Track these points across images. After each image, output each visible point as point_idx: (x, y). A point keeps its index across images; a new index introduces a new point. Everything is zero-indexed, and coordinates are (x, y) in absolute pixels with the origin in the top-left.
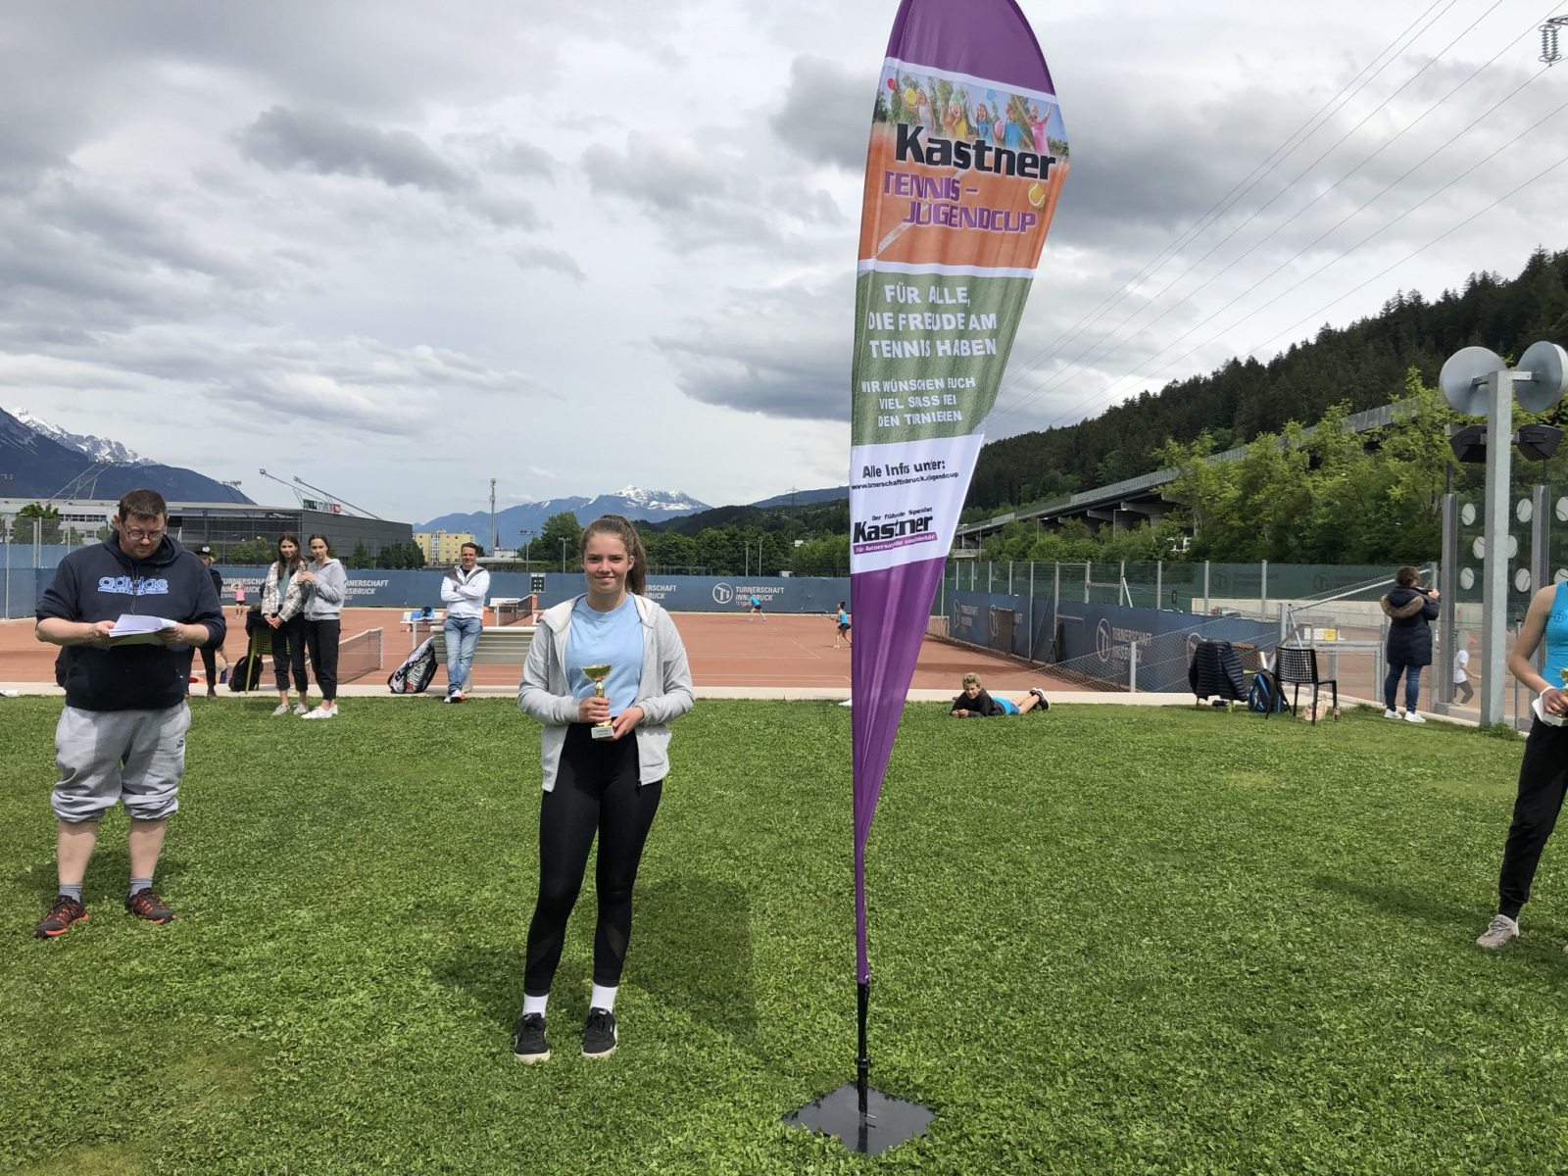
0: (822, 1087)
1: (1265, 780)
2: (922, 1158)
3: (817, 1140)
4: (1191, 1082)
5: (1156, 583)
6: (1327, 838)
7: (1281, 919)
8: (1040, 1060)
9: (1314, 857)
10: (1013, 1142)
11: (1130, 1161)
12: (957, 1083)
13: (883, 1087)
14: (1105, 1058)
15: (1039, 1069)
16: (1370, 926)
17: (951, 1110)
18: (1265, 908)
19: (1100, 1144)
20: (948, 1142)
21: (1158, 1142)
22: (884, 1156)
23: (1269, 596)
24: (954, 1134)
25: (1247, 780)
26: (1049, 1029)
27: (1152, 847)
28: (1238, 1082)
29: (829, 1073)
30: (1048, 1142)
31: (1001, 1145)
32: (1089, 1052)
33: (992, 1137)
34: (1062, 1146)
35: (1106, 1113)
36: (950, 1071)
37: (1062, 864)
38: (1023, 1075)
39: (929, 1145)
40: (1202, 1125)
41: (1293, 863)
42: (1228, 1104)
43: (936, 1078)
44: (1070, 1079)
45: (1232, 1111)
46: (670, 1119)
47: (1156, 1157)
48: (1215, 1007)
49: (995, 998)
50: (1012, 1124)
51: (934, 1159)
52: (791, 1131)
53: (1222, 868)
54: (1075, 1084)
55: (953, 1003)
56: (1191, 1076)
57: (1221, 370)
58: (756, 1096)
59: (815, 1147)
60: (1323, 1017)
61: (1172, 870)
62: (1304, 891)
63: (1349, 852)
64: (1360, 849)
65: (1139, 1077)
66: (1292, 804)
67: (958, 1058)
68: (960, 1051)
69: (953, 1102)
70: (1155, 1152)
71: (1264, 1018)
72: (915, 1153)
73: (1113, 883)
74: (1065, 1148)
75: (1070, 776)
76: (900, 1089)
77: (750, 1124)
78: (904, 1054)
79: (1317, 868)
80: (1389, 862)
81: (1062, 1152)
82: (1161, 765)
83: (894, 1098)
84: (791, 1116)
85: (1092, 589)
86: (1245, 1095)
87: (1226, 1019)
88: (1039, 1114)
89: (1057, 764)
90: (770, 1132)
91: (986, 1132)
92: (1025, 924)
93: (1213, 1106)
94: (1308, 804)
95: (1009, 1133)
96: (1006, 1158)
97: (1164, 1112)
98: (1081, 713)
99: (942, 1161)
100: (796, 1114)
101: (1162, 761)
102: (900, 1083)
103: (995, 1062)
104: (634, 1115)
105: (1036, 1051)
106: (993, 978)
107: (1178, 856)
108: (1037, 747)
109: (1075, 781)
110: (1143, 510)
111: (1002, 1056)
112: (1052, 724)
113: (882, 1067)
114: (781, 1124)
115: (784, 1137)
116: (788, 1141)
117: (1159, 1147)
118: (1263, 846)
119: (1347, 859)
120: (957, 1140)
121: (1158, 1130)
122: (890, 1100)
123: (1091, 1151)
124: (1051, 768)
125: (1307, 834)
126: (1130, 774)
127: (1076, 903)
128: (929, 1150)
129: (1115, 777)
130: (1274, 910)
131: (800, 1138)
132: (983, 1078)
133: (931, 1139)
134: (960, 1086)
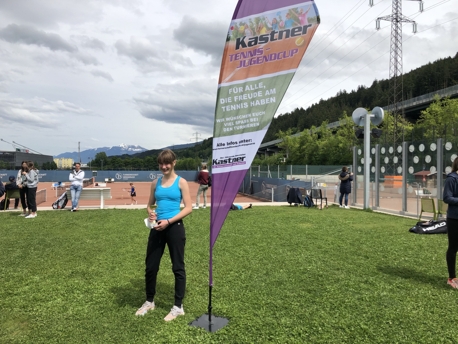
0: (198, 315)
1: (309, 226)
2: (227, 332)
3: (198, 329)
4: (296, 307)
5: (278, 171)
6: (326, 241)
7: (316, 263)
8: (256, 304)
9: (323, 246)
10: (251, 326)
11: (281, 328)
12: (235, 311)
13: (214, 314)
14: (273, 302)
15: (256, 306)
16: (338, 263)
17: (234, 319)
18: (312, 260)
19: (273, 324)
20: (233, 327)
21: (288, 322)
22: (217, 332)
23: (308, 174)
24: (235, 325)
25: (305, 226)
26: (258, 295)
27: (281, 245)
28: (308, 306)
29: (199, 312)
30: (260, 325)
31: (248, 327)
32: (269, 301)
33: (245, 325)
34: (264, 326)
35: (274, 316)
36: (233, 308)
37: (258, 251)
38: (252, 308)
39: (229, 328)
40: (298, 317)
41: (318, 248)
42: (305, 311)
43: (229, 310)
44: (264, 308)
45: (306, 313)
46: (156, 327)
47: (288, 326)
48: (300, 287)
49: (243, 288)
50: (250, 321)
51: (230, 332)
52: (191, 328)
53: (300, 250)
54: (266, 309)
55: (231, 290)
56: (295, 305)
57: (294, 111)
58: (180, 319)
59: (198, 331)
60: (328, 287)
61: (287, 251)
62: (322, 255)
63: (332, 244)
64: (335, 243)
65: (282, 306)
66: (317, 232)
67: (234, 305)
68: (235, 303)
69: (234, 316)
70: (288, 325)
71: (313, 289)
72: (225, 330)
73: (272, 255)
74: (265, 326)
75: (258, 226)
76: (220, 314)
77: (179, 327)
78: (220, 305)
79: (324, 249)
80: (342, 246)
81: (264, 327)
82: (282, 222)
83: (218, 317)
84: (190, 324)
85: (260, 173)
86: (309, 309)
87: (303, 290)
88: (257, 318)
89: (254, 223)
90: (185, 328)
91: (243, 323)
92: (249, 268)
93: (301, 312)
94: (321, 232)
95: (250, 323)
96: (249, 330)
97: (289, 315)
98: (259, 208)
99: (233, 332)
100: (191, 323)
101: (282, 221)
102: (219, 312)
103: (244, 305)
104: (146, 327)
105: (255, 301)
106: (242, 283)
107: (288, 247)
108: (249, 218)
109: (259, 227)
110: (273, 151)
111: (246, 303)
112: (252, 212)
113: (214, 309)
114: (188, 326)
115: (189, 329)
116: (190, 330)
117: (288, 324)
118: (310, 243)
119: (332, 246)
120: (236, 326)
121: (288, 319)
122: (217, 317)
123: (271, 326)
124: (253, 224)
125: (321, 240)
126: (274, 225)
127: (262, 261)
128: (229, 329)
129: (270, 226)
130: (314, 260)
131: (194, 329)
132: (241, 310)
133: (229, 327)
134: (236, 312)
